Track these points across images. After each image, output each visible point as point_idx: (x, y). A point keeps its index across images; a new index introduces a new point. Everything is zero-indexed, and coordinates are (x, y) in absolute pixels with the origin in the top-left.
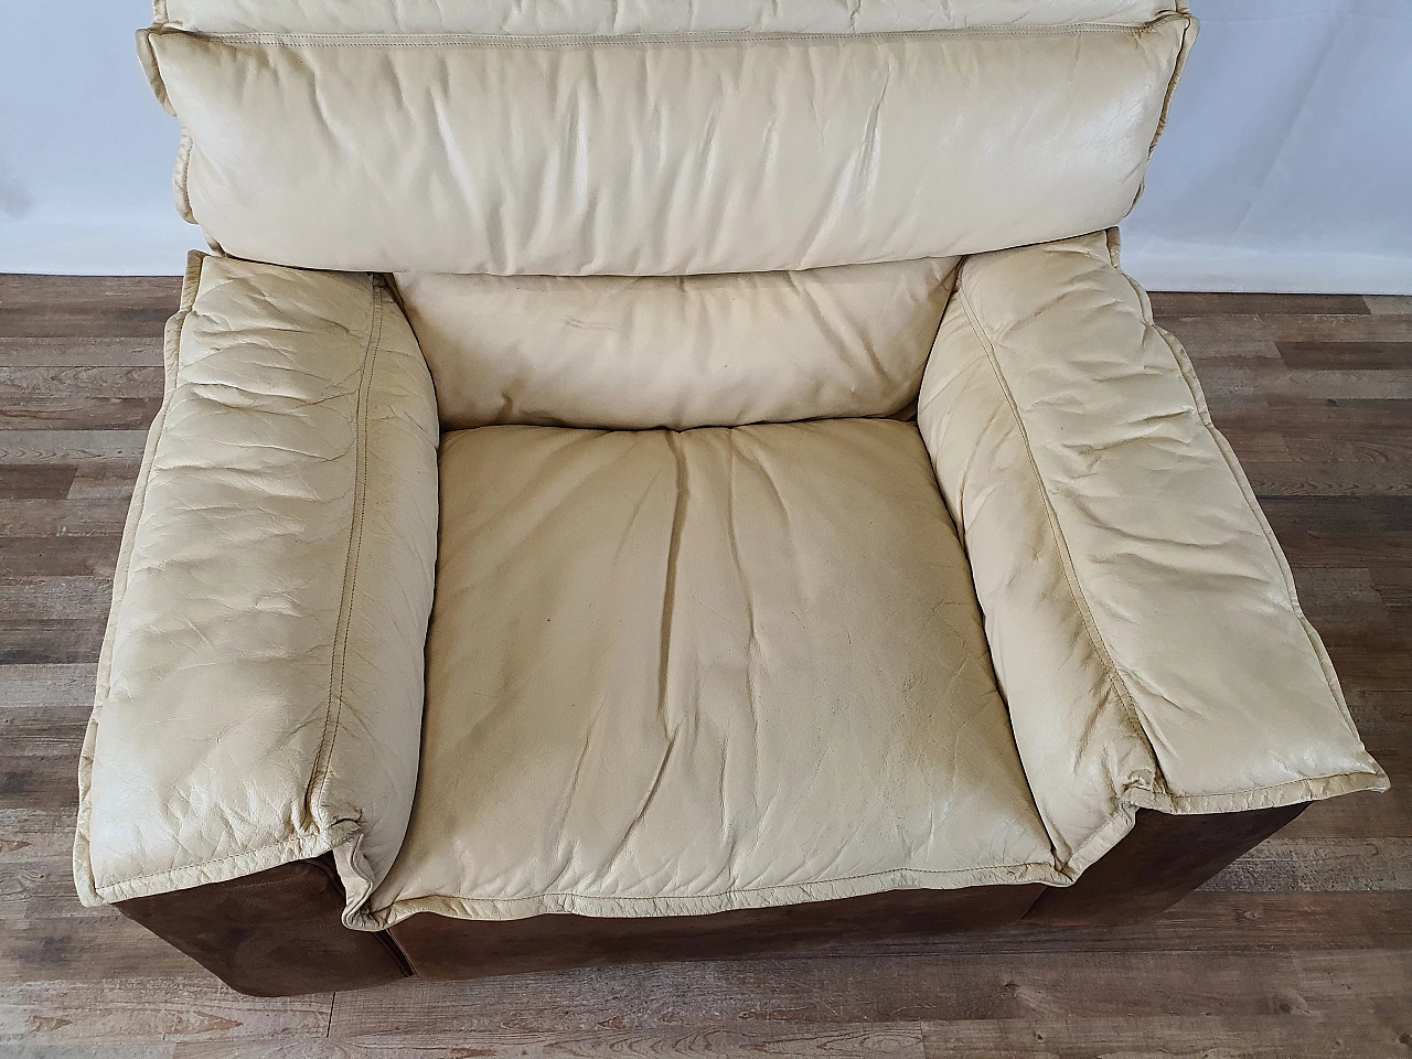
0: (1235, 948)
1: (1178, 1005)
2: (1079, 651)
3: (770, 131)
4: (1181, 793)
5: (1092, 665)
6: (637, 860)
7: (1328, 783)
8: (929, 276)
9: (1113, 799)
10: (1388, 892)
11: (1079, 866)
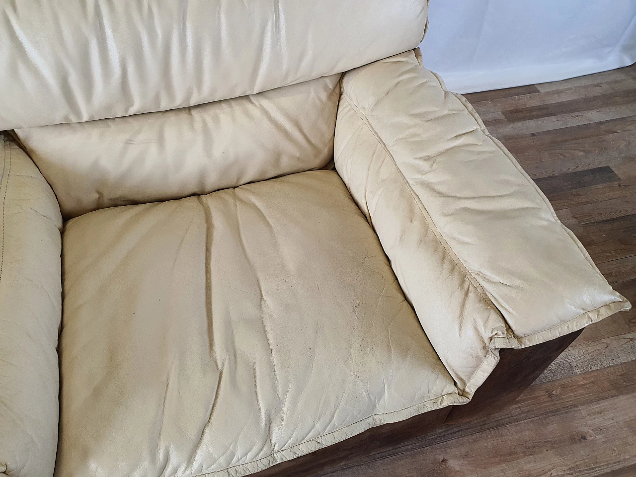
0: (552, 412)
1: (531, 449)
2: (447, 266)
3: (219, 13)
4: (522, 335)
5: (456, 273)
6: (211, 448)
7: (599, 312)
8: (326, 87)
9: (484, 347)
10: (618, 365)
11: (471, 389)
